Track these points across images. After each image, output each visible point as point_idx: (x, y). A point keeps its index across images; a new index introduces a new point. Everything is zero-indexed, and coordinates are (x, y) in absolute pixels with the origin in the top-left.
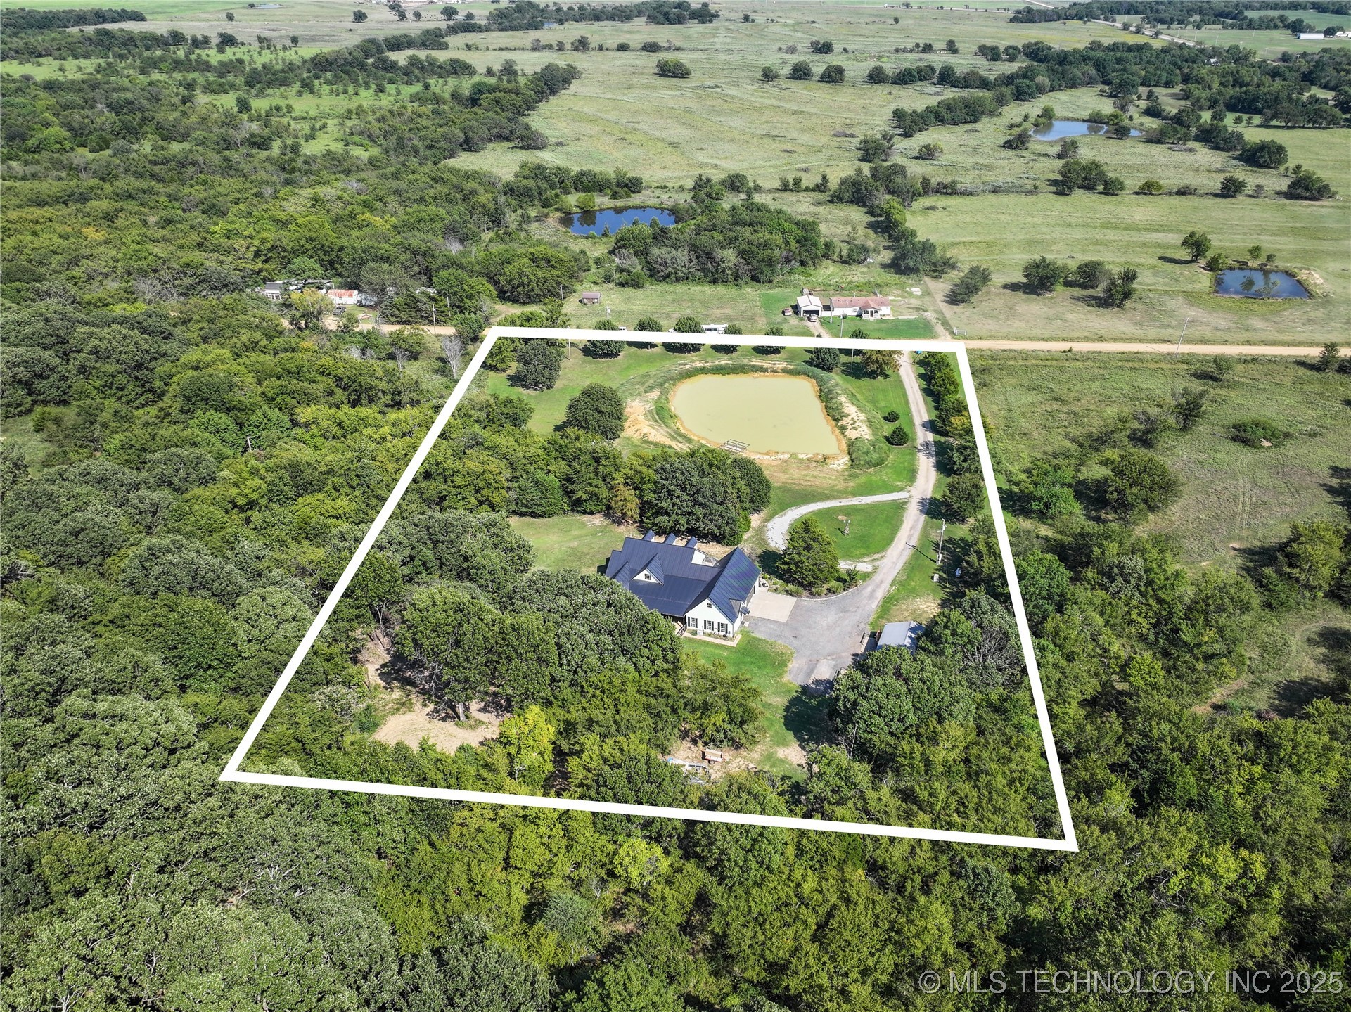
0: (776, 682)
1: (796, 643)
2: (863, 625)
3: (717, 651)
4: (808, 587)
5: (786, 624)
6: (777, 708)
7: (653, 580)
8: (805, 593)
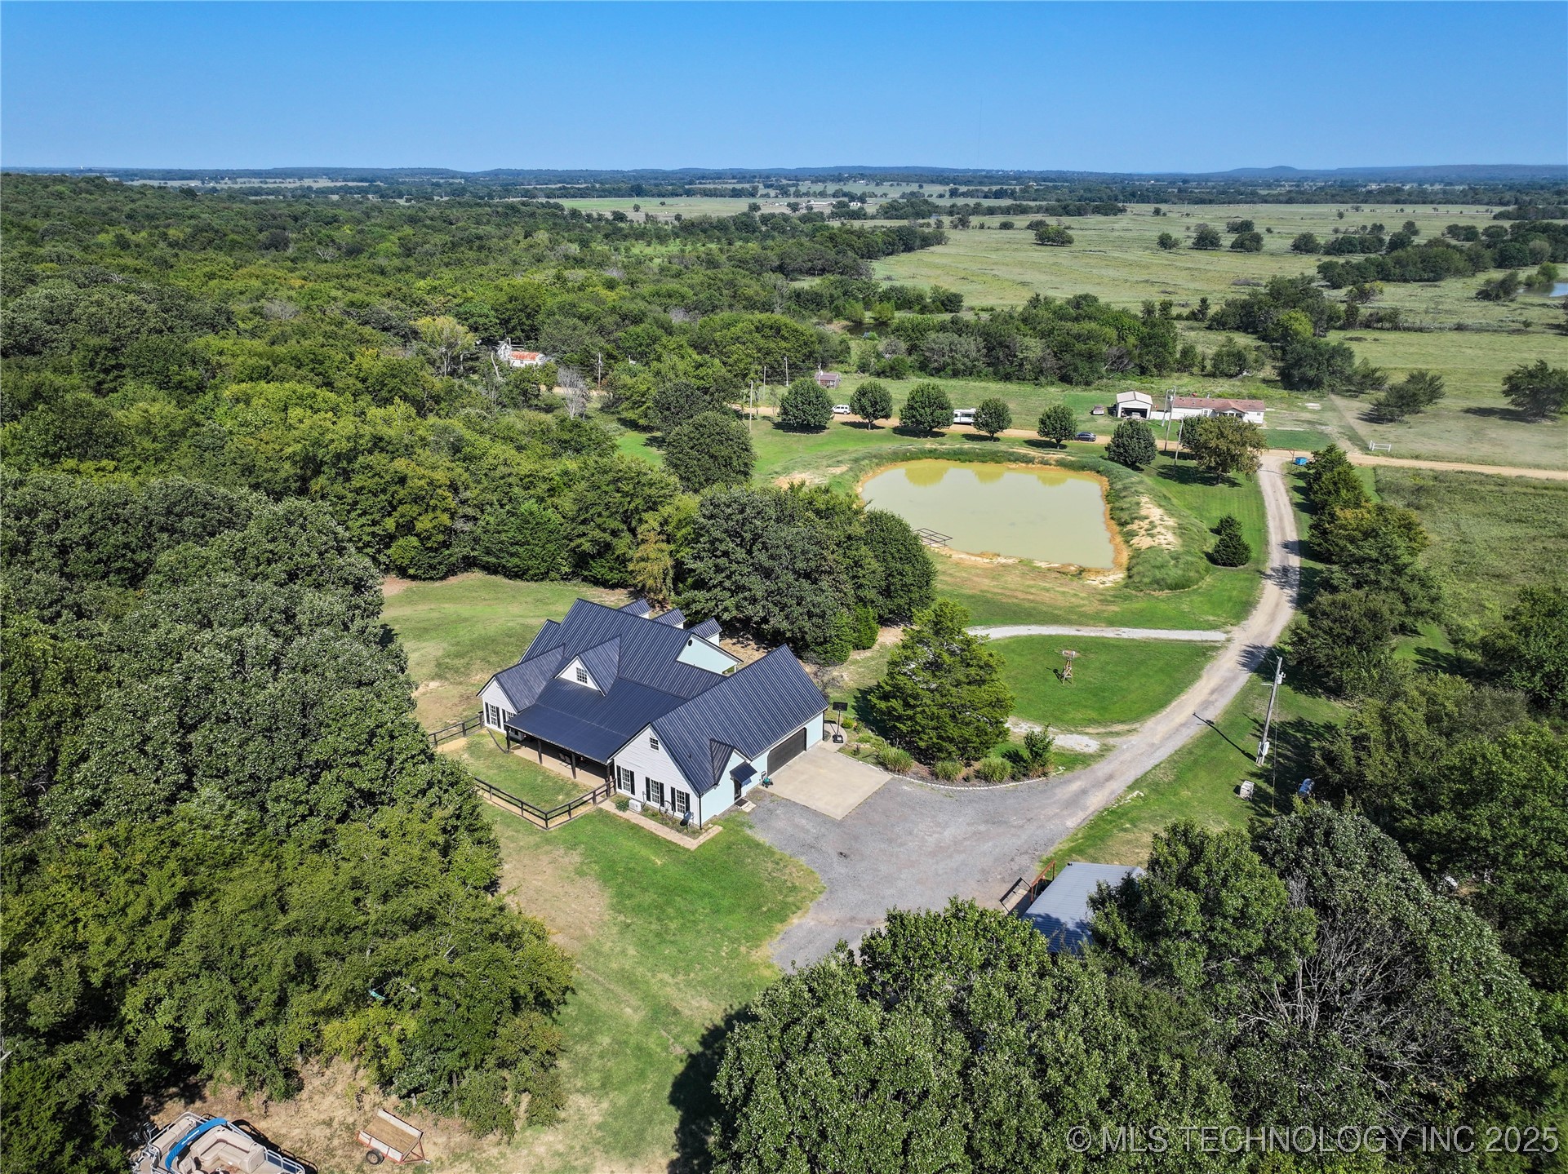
0: (734, 954)
1: (840, 869)
2: (1024, 860)
3: (645, 852)
4: (926, 756)
5: (839, 824)
6: (688, 1027)
7: (591, 684)
8: (924, 770)
